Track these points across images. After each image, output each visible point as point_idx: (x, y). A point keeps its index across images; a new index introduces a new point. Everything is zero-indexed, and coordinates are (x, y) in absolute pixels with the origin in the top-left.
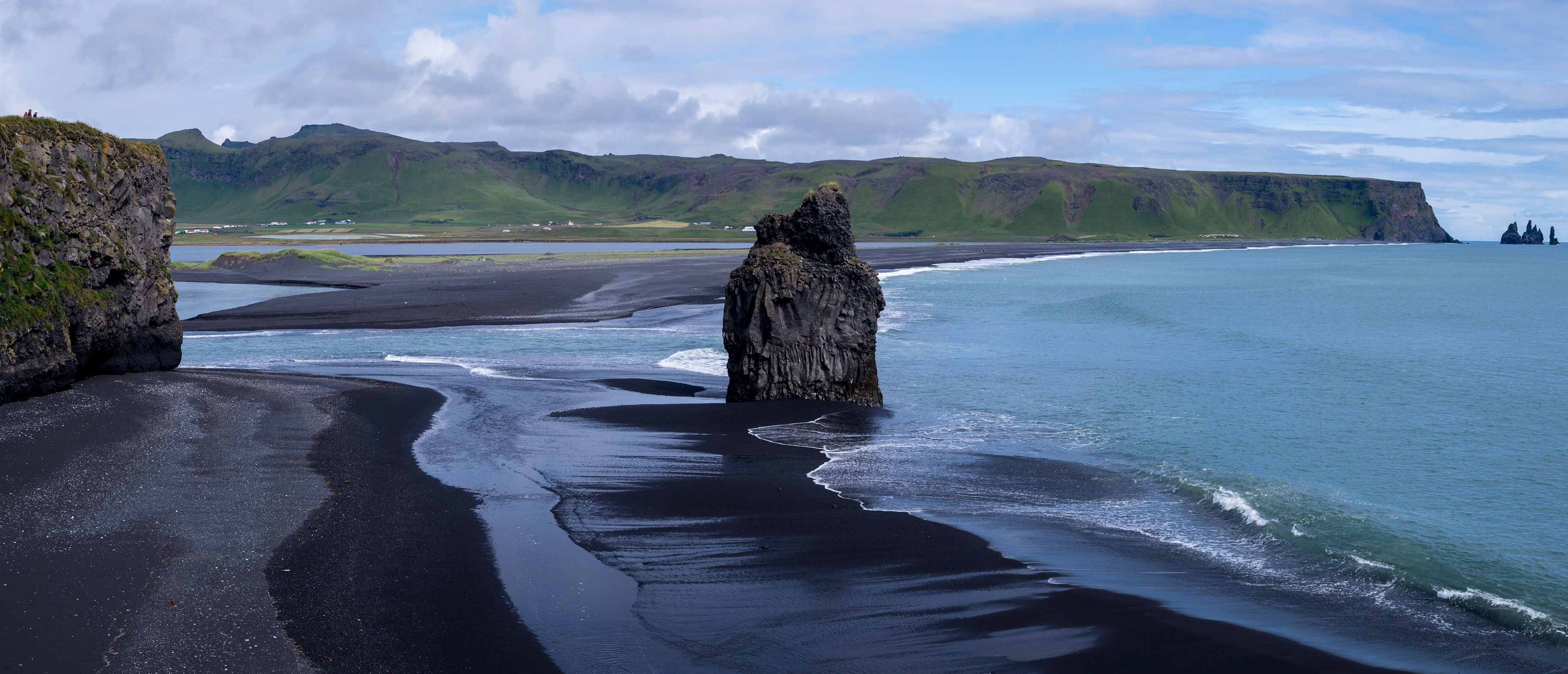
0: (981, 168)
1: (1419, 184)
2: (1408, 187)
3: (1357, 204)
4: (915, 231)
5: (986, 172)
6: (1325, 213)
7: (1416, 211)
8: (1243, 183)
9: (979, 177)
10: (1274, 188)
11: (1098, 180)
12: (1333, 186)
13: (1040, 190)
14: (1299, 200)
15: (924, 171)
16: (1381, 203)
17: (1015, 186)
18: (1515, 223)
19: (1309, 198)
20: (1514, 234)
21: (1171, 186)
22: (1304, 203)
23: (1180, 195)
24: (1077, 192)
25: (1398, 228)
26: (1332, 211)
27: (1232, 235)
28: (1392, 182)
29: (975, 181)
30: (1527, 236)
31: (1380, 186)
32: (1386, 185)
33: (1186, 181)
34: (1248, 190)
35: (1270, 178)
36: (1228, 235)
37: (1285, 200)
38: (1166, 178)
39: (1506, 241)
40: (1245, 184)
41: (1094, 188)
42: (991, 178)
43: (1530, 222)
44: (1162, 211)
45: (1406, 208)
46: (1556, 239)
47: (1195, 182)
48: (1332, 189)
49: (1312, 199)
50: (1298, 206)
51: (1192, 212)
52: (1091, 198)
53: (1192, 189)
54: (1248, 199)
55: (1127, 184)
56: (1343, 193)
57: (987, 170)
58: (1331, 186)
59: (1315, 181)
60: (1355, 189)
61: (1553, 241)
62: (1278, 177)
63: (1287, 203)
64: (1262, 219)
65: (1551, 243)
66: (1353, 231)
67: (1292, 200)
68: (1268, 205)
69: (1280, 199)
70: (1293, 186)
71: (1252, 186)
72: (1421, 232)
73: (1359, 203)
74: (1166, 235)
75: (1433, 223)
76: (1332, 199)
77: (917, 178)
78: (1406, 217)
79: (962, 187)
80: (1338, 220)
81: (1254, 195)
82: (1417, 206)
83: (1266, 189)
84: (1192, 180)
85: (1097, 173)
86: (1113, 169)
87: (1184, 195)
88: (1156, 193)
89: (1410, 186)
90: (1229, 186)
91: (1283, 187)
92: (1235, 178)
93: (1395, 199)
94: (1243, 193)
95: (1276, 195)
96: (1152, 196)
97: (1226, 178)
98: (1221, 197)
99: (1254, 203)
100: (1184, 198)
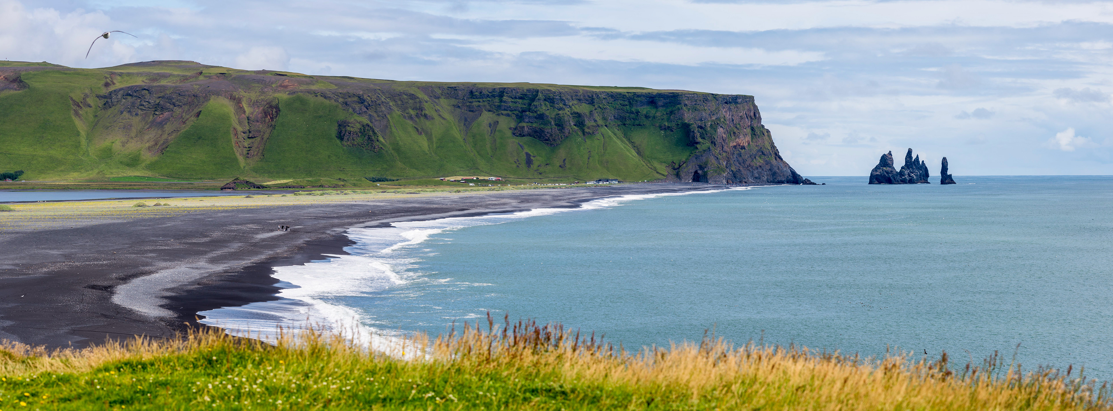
0: (106, 78)
1: (753, 97)
2: (736, 103)
3: (665, 129)
4: (12, 172)
5: (114, 84)
6: (619, 142)
7: (748, 138)
8: (497, 100)
9: (104, 91)
10: (544, 108)
11: (283, 96)
12: (630, 102)
13: (196, 110)
14: (580, 124)
15: (21, 81)
16: (701, 127)
17: (158, 104)
18: (890, 153)
19: (595, 121)
20: (888, 169)
21: (391, 104)
22: (589, 128)
23: (405, 117)
24: (252, 113)
25: (724, 164)
26: (629, 140)
27: (486, 178)
28: (715, 96)
29: (98, 96)
30: (906, 172)
31: (699, 102)
32: (707, 100)
33: (413, 97)
34: (505, 110)
35: (537, 91)
36: (481, 178)
37: (560, 124)
38: (383, 93)
39: (877, 179)
40: (501, 101)
41: (277, 108)
42: (121, 92)
43: (910, 152)
44: (380, 142)
45: (734, 133)
46: (951, 175)
47: (426, 98)
48: (628, 107)
49: (600, 122)
50: (580, 133)
51: (423, 142)
52: (273, 123)
53: (421, 109)
54: (506, 123)
55: (327, 102)
56: (645, 112)
57: (115, 81)
58: (626, 103)
59: (603, 96)
60: (662, 106)
61: (946, 179)
62: (549, 90)
63: (563, 128)
64: (527, 154)
65: (943, 182)
66: (663, 169)
67: (571, 123)
68: (536, 132)
69: (553, 123)
70: (571, 104)
71: (511, 104)
72: (757, 168)
73: (669, 127)
74: (389, 178)
75: (773, 156)
76: (628, 122)
77: (12, 92)
78: (735, 147)
79: (79, 106)
80: (639, 153)
81: (514, 116)
82: (749, 130)
83: (533, 108)
84: (421, 95)
85: (281, 86)
86: (304, 79)
87: (411, 118)
88: (370, 115)
89: (739, 101)
90: (477, 104)
91: (556, 106)
92: (485, 92)
93: (720, 120)
94: (498, 115)
95: (547, 116)
96: (365, 120)
97: (471, 92)
98: (466, 120)
99: (515, 129)
100: (410, 122)
